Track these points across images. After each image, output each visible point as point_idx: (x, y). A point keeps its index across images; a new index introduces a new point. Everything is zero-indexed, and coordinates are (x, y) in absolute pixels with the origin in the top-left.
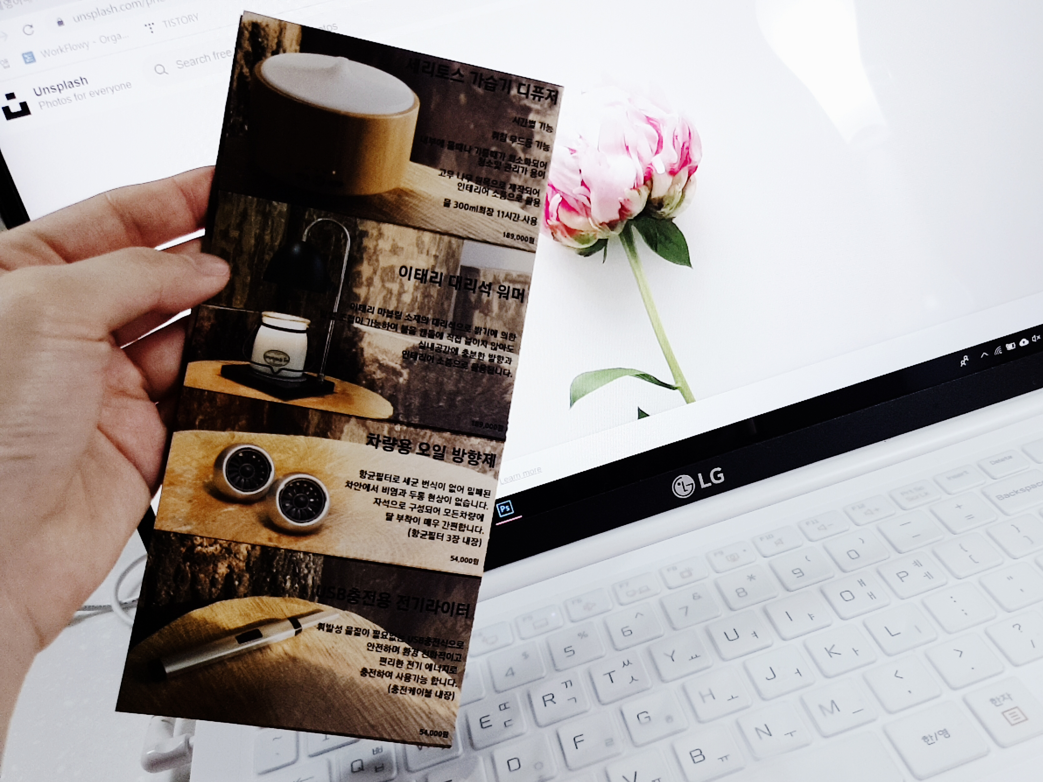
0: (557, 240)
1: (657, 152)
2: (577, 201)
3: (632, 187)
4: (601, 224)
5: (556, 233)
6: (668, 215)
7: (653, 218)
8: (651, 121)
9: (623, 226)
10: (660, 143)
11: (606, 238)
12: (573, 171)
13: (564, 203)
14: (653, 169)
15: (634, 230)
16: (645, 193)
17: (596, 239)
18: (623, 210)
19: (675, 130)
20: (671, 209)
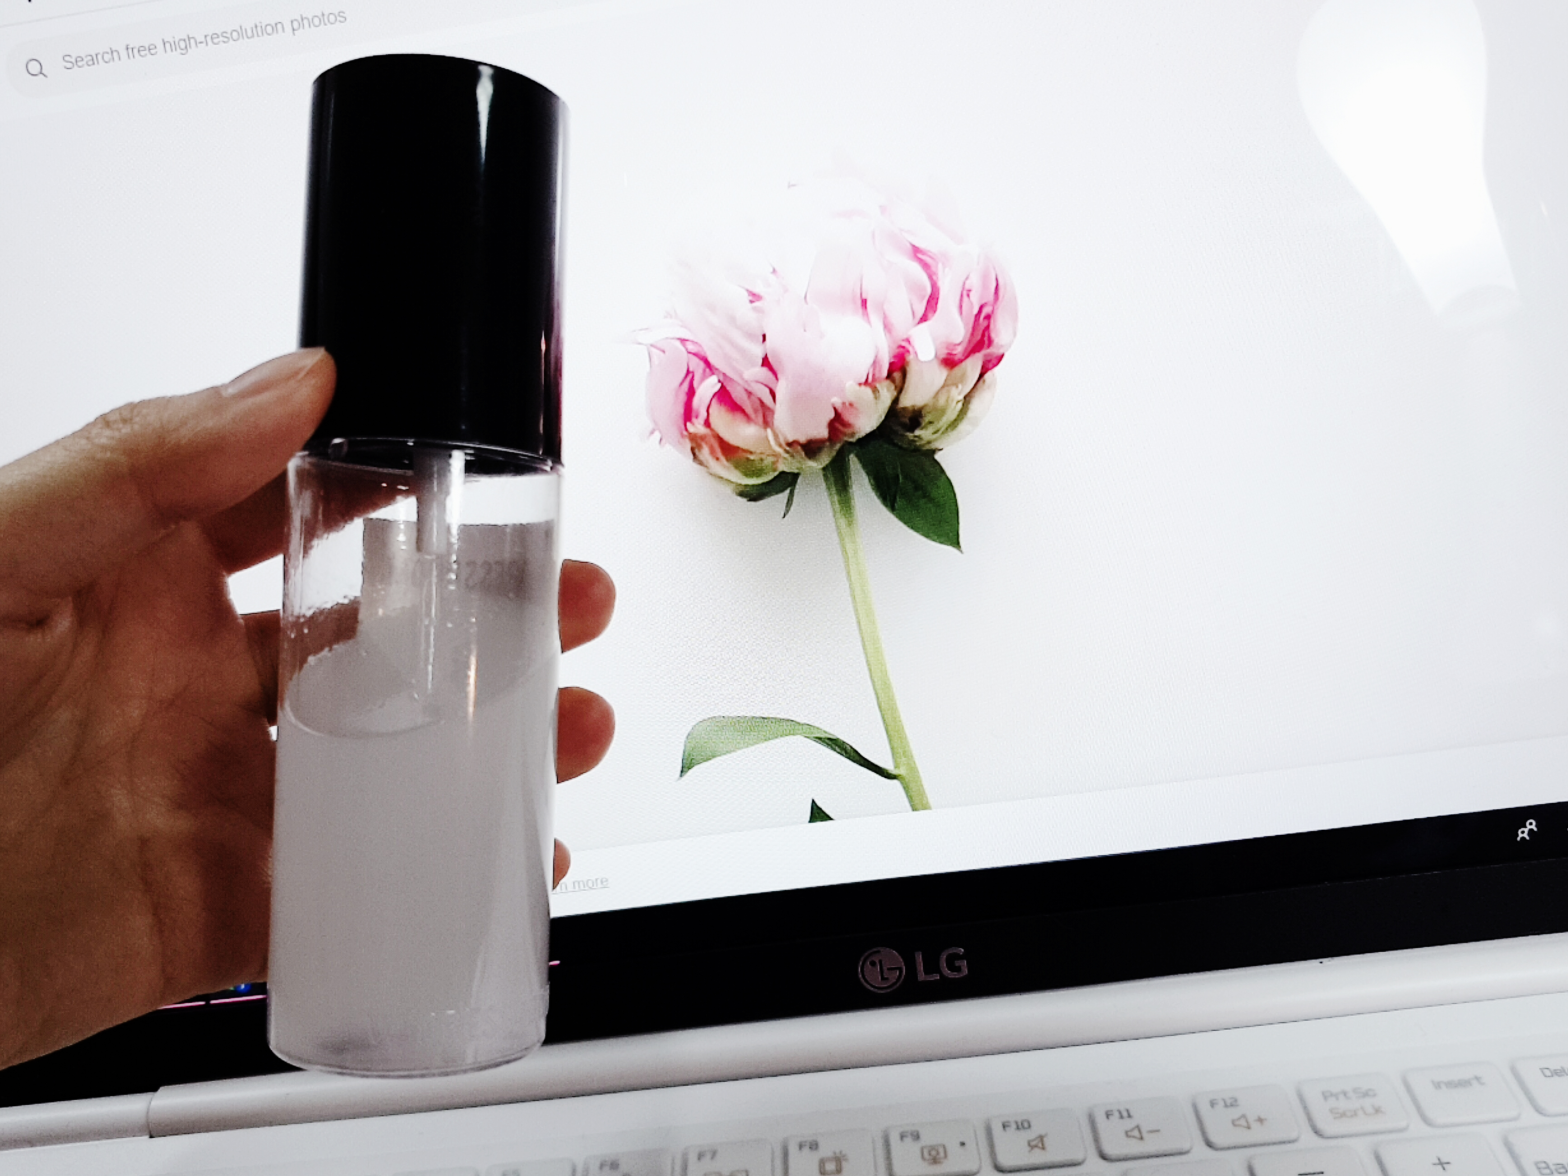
0: (701, 463)
1: (924, 319)
2: (750, 394)
3: (863, 380)
4: (790, 444)
5: (700, 447)
6: (929, 442)
7: (895, 445)
8: (920, 256)
9: (834, 453)
10: (932, 302)
11: (796, 471)
12: (750, 336)
13: (723, 396)
14: (911, 349)
15: (854, 463)
16: (887, 394)
17: (775, 470)
18: (838, 423)
19: (967, 278)
20: (935, 433)
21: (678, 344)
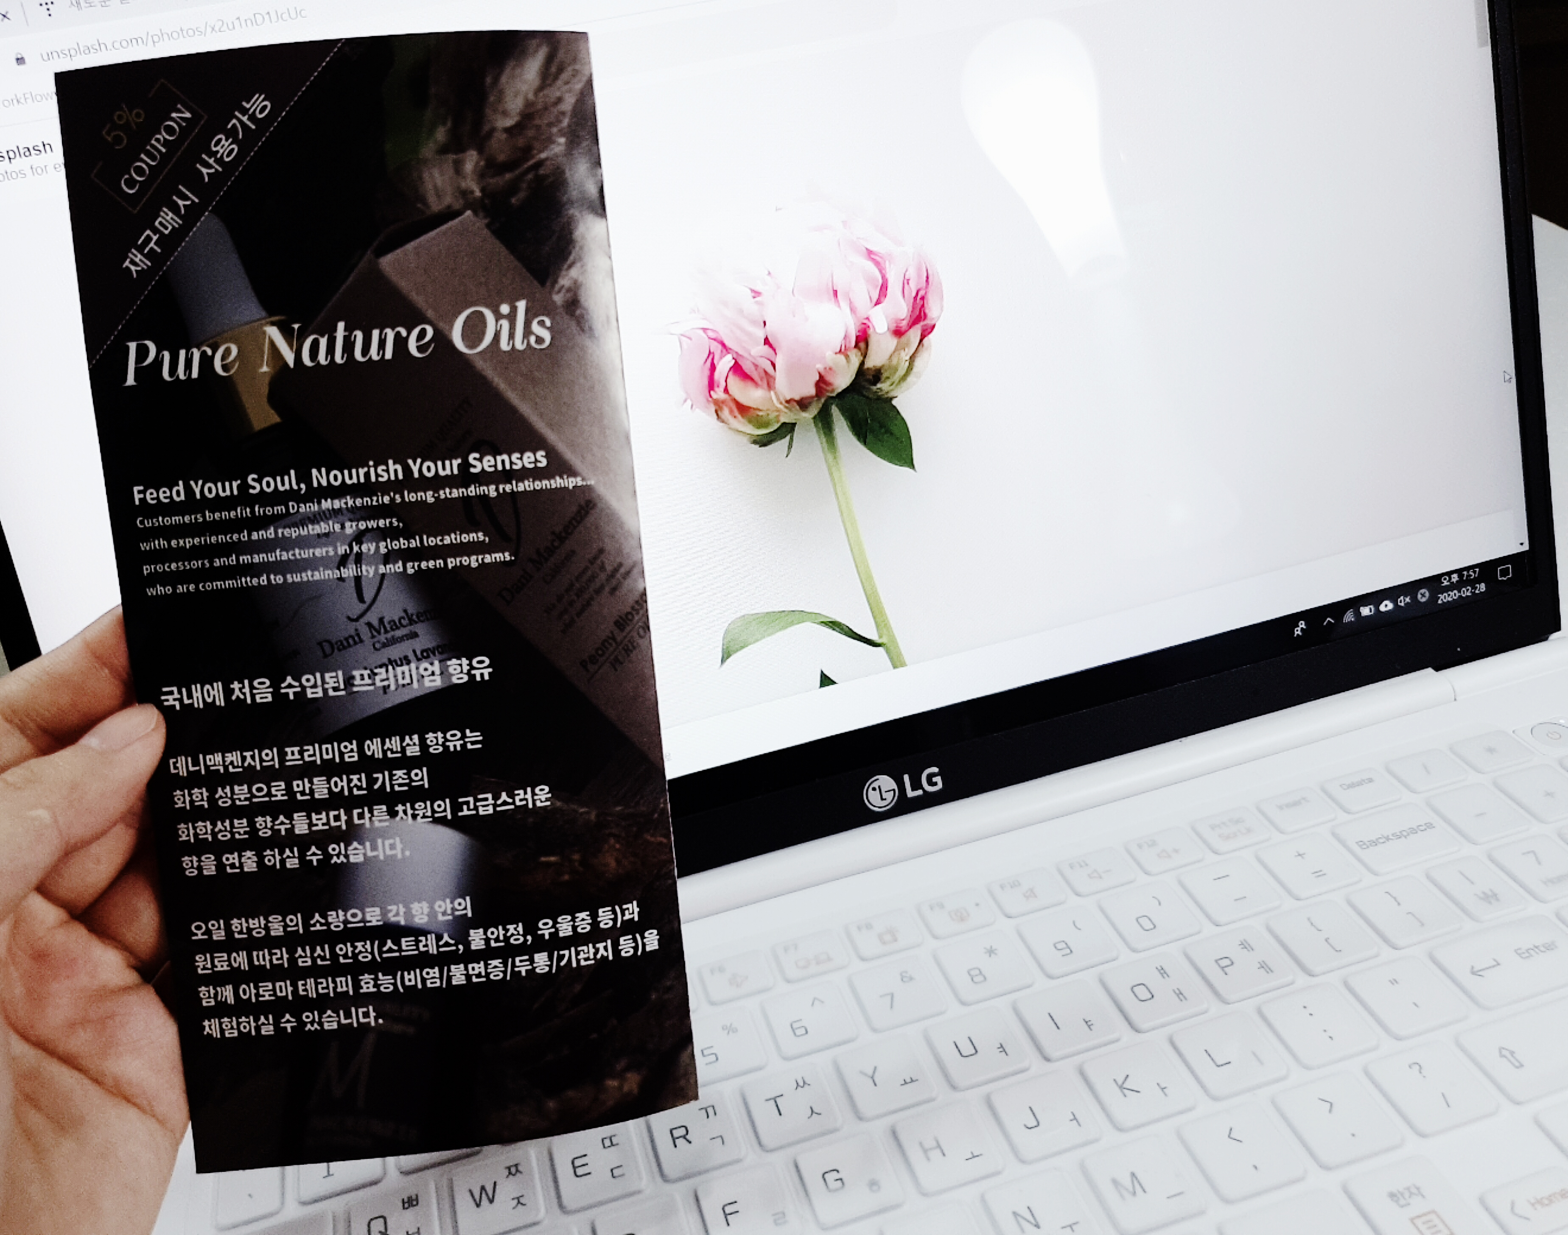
0: (723, 422)
1: (878, 303)
2: (756, 366)
3: (838, 350)
4: (788, 402)
5: (721, 409)
6: (887, 393)
7: (864, 396)
8: (873, 256)
9: (820, 405)
10: (884, 289)
11: (794, 422)
12: (754, 322)
13: (737, 369)
14: (871, 326)
15: (835, 411)
16: (855, 360)
17: (778, 422)
18: (822, 383)
19: (907, 271)
20: (892, 385)
21: (701, 332)
